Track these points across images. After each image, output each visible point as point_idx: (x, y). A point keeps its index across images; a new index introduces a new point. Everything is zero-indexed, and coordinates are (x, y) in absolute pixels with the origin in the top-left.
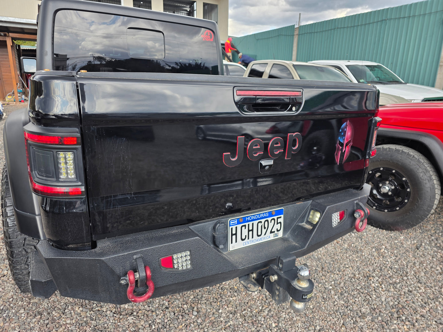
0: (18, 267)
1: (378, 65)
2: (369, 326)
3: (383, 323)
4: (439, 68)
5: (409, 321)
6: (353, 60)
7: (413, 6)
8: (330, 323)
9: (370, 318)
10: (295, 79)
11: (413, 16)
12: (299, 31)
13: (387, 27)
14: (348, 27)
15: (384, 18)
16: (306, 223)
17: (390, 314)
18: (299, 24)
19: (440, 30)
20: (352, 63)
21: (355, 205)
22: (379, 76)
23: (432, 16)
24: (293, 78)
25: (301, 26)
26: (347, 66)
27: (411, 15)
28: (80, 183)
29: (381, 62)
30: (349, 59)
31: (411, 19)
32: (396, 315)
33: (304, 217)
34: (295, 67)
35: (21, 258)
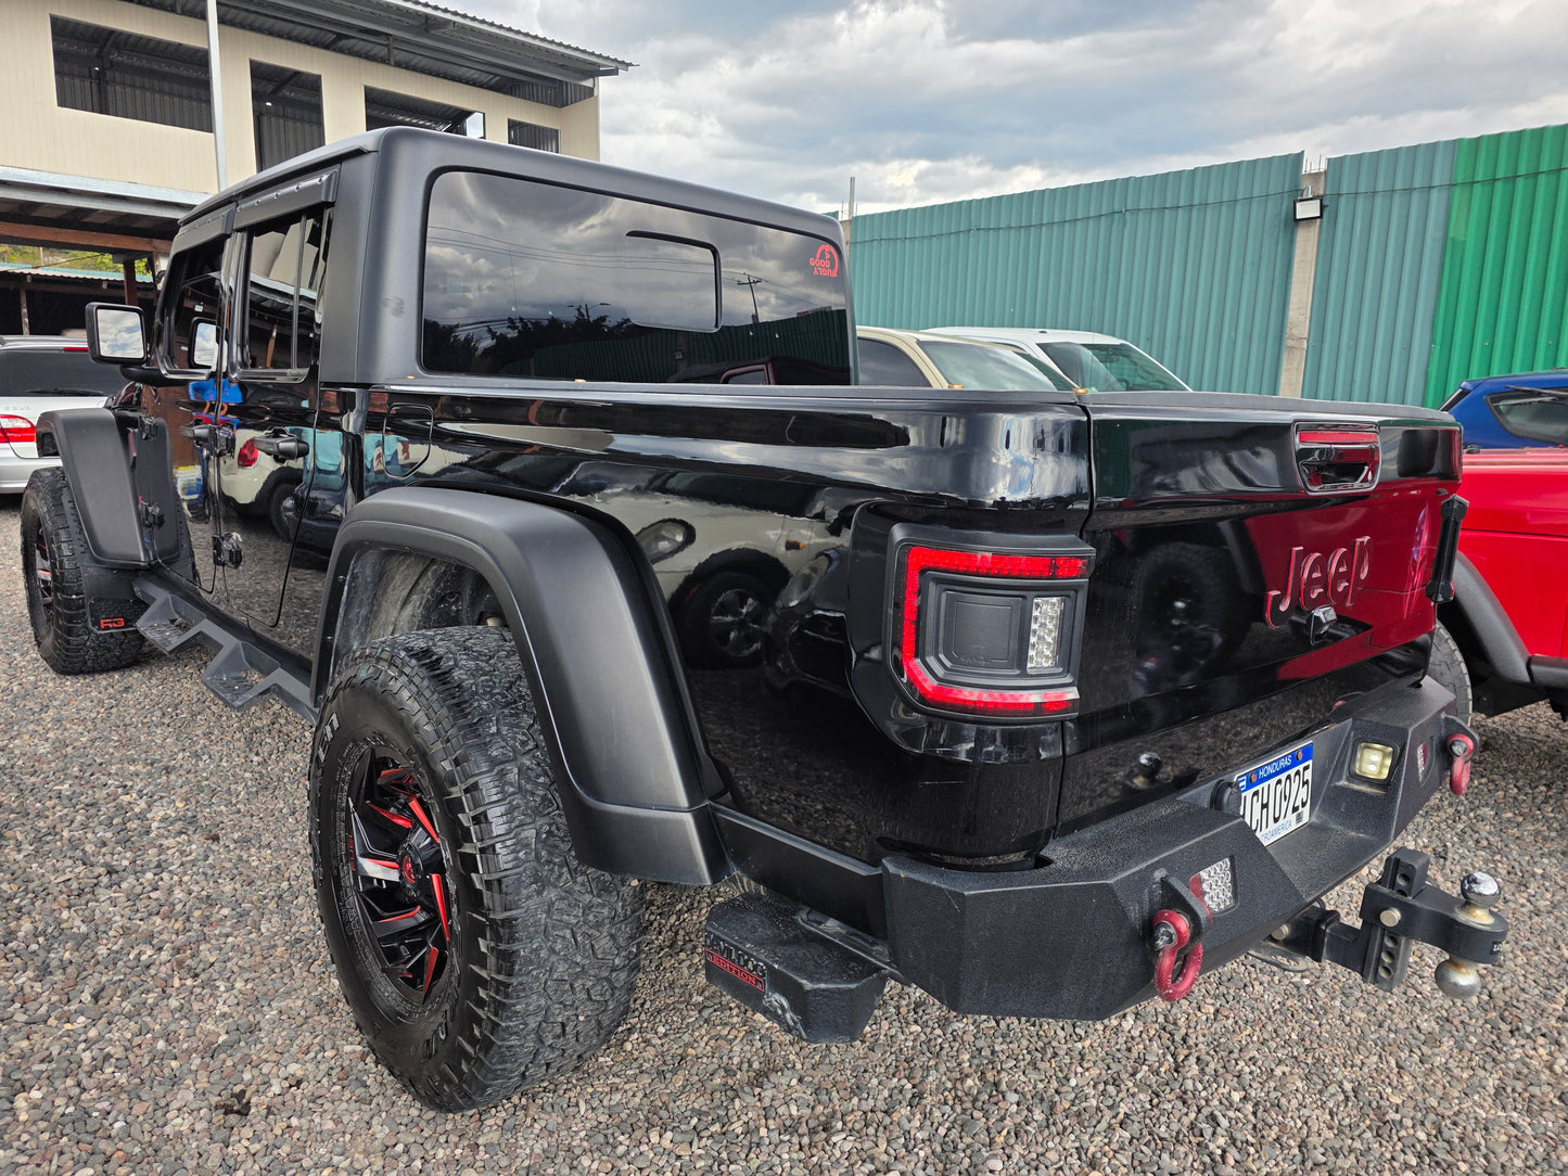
0: (518, 1007)
1: (1122, 345)
2: (1461, 1061)
3: (1488, 1049)
4: (1285, 356)
5: (1544, 1035)
6: (1055, 327)
7: (1199, 176)
8: (1366, 1070)
9: (1452, 1043)
10: (936, 386)
11: (1200, 204)
12: (854, 233)
13: (1127, 232)
14: (1010, 228)
15: (1116, 208)
16: (1348, 780)
17: (1489, 1026)
18: (851, 212)
19: (1280, 248)
20: (1055, 336)
21: (1443, 724)
22: (1125, 377)
23: (1239, 207)
24: (929, 385)
25: (857, 218)
26: (1043, 347)
27: (1196, 202)
28: (1068, 679)
29: (1130, 336)
30: (1044, 325)
31: (1195, 211)
32: (1505, 1027)
33: (1340, 764)
34: (927, 348)
35: (535, 973)
